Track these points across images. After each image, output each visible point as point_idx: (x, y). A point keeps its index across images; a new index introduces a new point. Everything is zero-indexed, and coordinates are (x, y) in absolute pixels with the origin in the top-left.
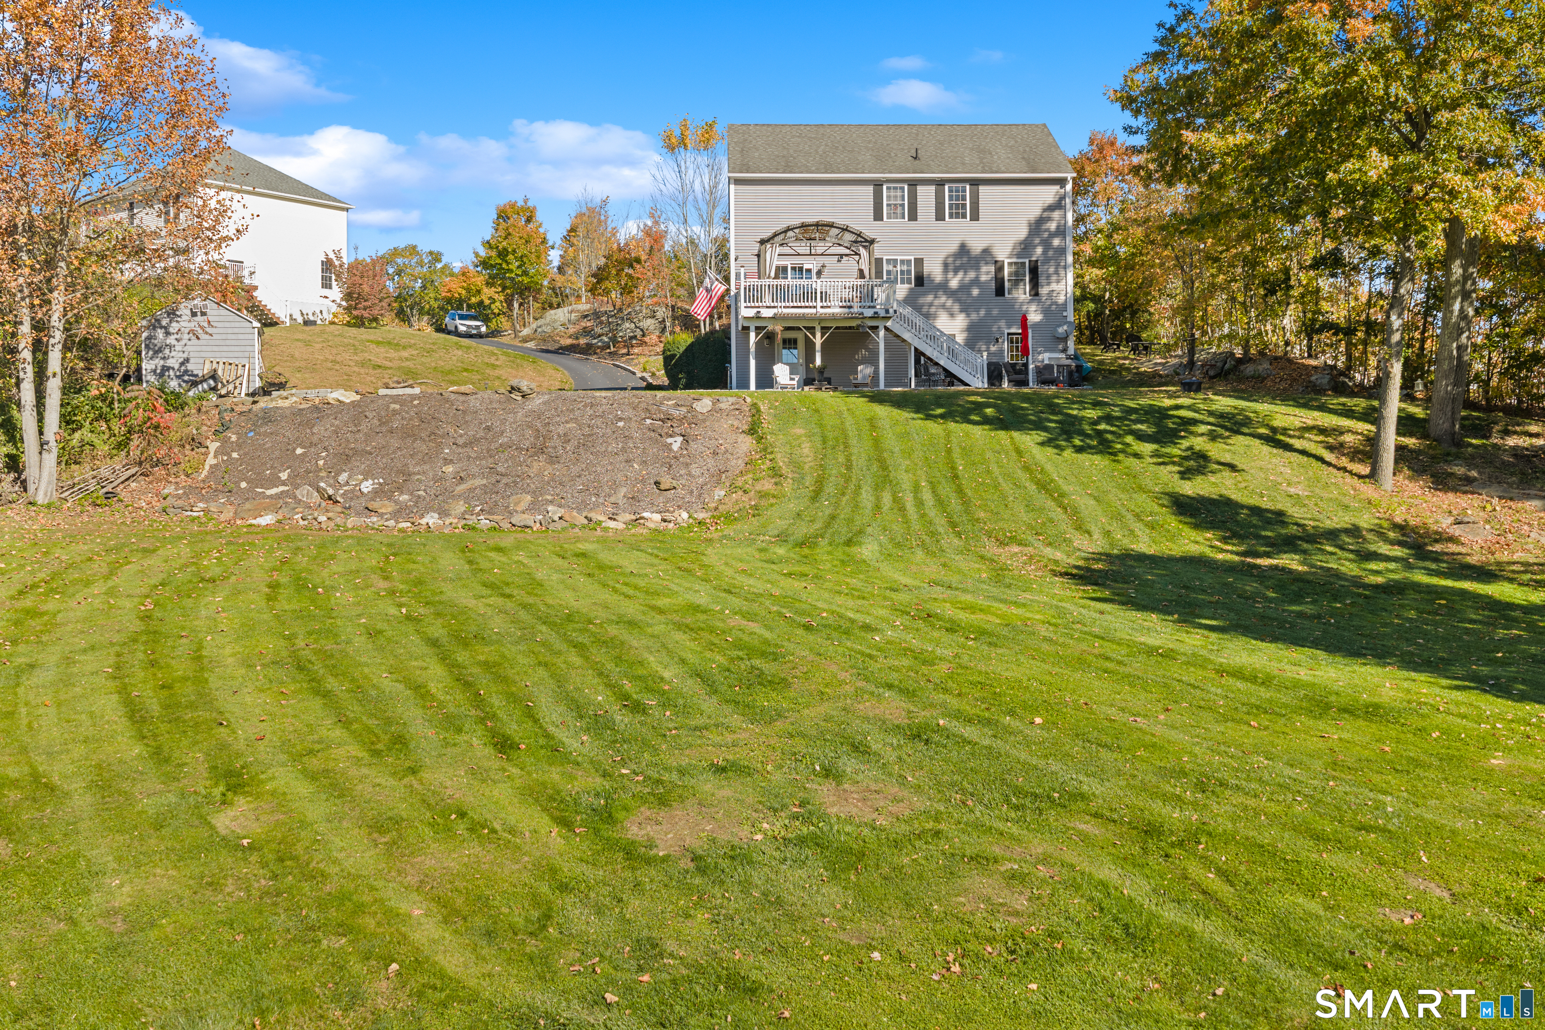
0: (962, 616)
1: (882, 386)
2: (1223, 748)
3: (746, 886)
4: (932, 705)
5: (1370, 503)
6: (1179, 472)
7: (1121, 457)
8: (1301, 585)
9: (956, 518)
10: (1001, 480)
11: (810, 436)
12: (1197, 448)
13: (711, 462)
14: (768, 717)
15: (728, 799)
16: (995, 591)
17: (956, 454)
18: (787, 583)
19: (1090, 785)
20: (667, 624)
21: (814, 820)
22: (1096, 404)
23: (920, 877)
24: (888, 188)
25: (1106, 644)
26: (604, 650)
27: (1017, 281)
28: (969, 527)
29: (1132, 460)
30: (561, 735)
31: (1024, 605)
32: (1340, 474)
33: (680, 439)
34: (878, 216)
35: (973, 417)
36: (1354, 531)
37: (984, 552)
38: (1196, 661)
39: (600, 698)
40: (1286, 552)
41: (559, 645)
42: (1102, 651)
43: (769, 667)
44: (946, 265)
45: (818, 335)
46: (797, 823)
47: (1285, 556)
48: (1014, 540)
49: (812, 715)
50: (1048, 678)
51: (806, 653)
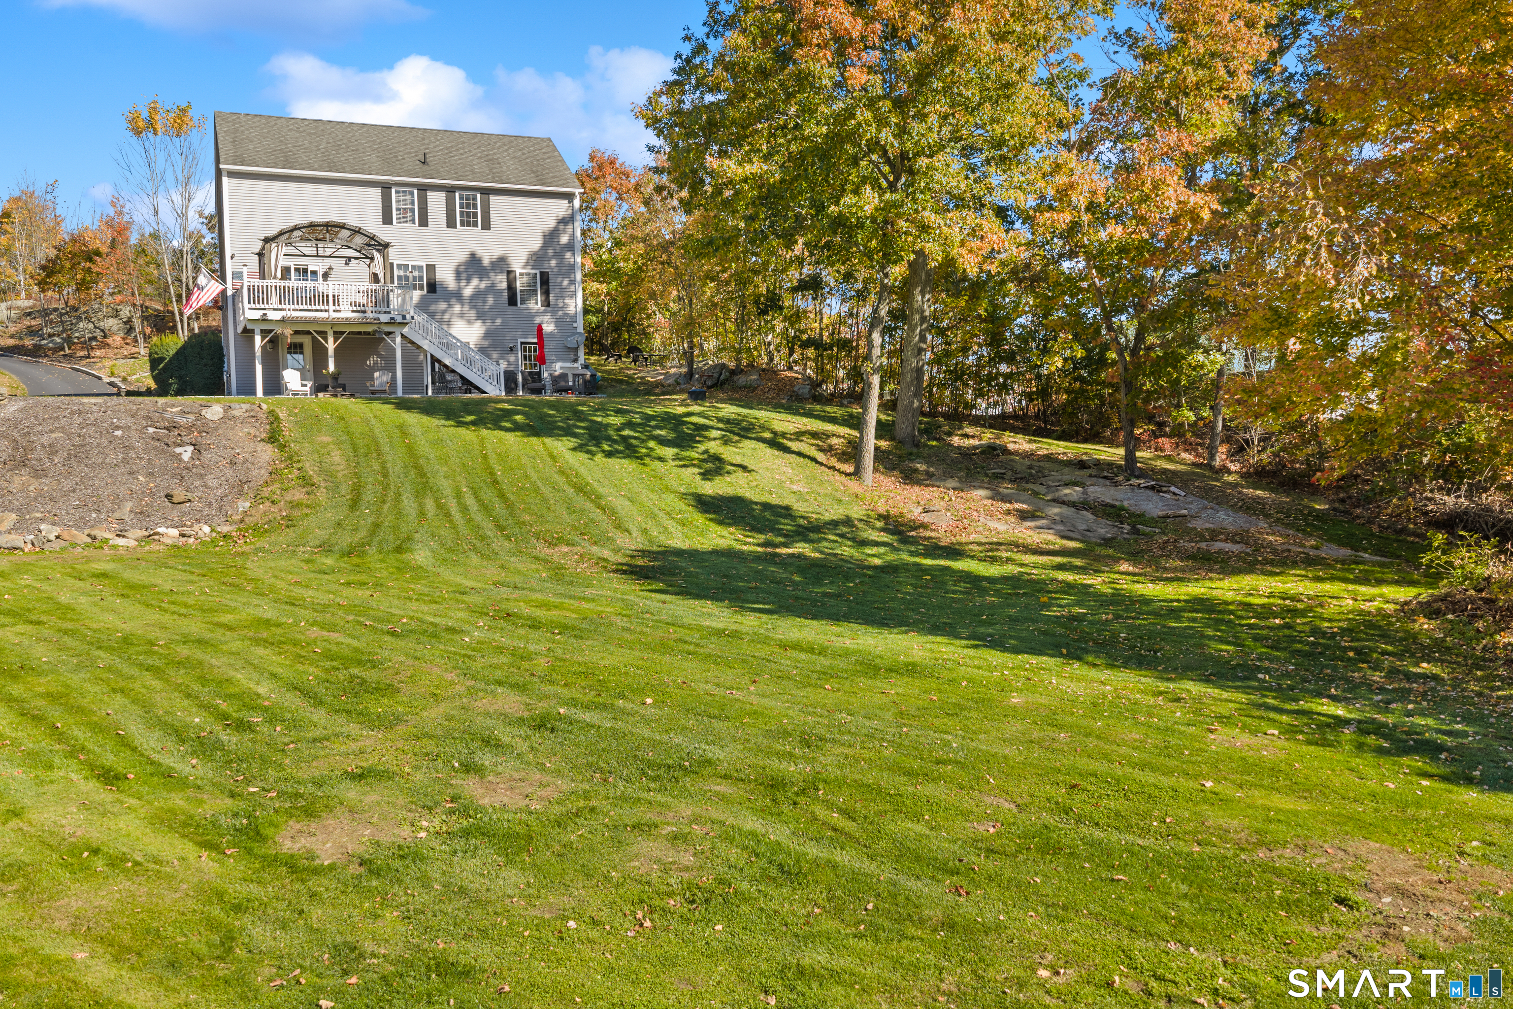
0: (540, 613)
1: (400, 393)
2: (810, 709)
3: (425, 882)
4: (547, 697)
5: (857, 496)
6: (700, 474)
7: (647, 460)
8: (817, 569)
9: (502, 522)
10: (540, 485)
11: (339, 443)
12: (712, 451)
13: (229, 473)
14: (389, 723)
15: (379, 803)
16: (561, 589)
17: (493, 460)
18: (349, 592)
19: (714, 752)
20: (243, 640)
21: (471, 813)
22: (618, 412)
23: (592, 850)
24: (397, 192)
25: (678, 629)
26: (182, 672)
27: (530, 292)
28: (517, 530)
29: (657, 463)
30: (167, 761)
31: (593, 600)
32: (831, 472)
33: (190, 449)
34: (387, 219)
35: (503, 424)
36: (848, 521)
37: (535, 553)
38: (758, 639)
39: (197, 720)
40: (797, 542)
41: (127, 669)
42: (679, 636)
43: (371, 675)
44: (458, 274)
45: (331, 340)
46: (454, 817)
47: (798, 545)
48: (561, 541)
49: (432, 716)
50: (641, 663)
51: (403, 659)
